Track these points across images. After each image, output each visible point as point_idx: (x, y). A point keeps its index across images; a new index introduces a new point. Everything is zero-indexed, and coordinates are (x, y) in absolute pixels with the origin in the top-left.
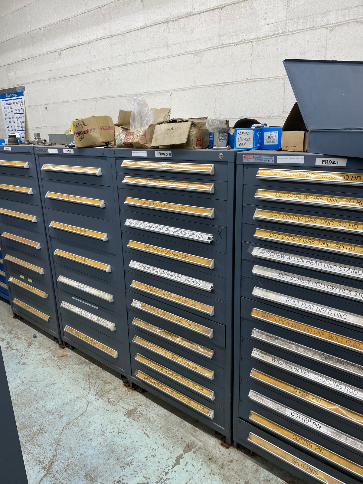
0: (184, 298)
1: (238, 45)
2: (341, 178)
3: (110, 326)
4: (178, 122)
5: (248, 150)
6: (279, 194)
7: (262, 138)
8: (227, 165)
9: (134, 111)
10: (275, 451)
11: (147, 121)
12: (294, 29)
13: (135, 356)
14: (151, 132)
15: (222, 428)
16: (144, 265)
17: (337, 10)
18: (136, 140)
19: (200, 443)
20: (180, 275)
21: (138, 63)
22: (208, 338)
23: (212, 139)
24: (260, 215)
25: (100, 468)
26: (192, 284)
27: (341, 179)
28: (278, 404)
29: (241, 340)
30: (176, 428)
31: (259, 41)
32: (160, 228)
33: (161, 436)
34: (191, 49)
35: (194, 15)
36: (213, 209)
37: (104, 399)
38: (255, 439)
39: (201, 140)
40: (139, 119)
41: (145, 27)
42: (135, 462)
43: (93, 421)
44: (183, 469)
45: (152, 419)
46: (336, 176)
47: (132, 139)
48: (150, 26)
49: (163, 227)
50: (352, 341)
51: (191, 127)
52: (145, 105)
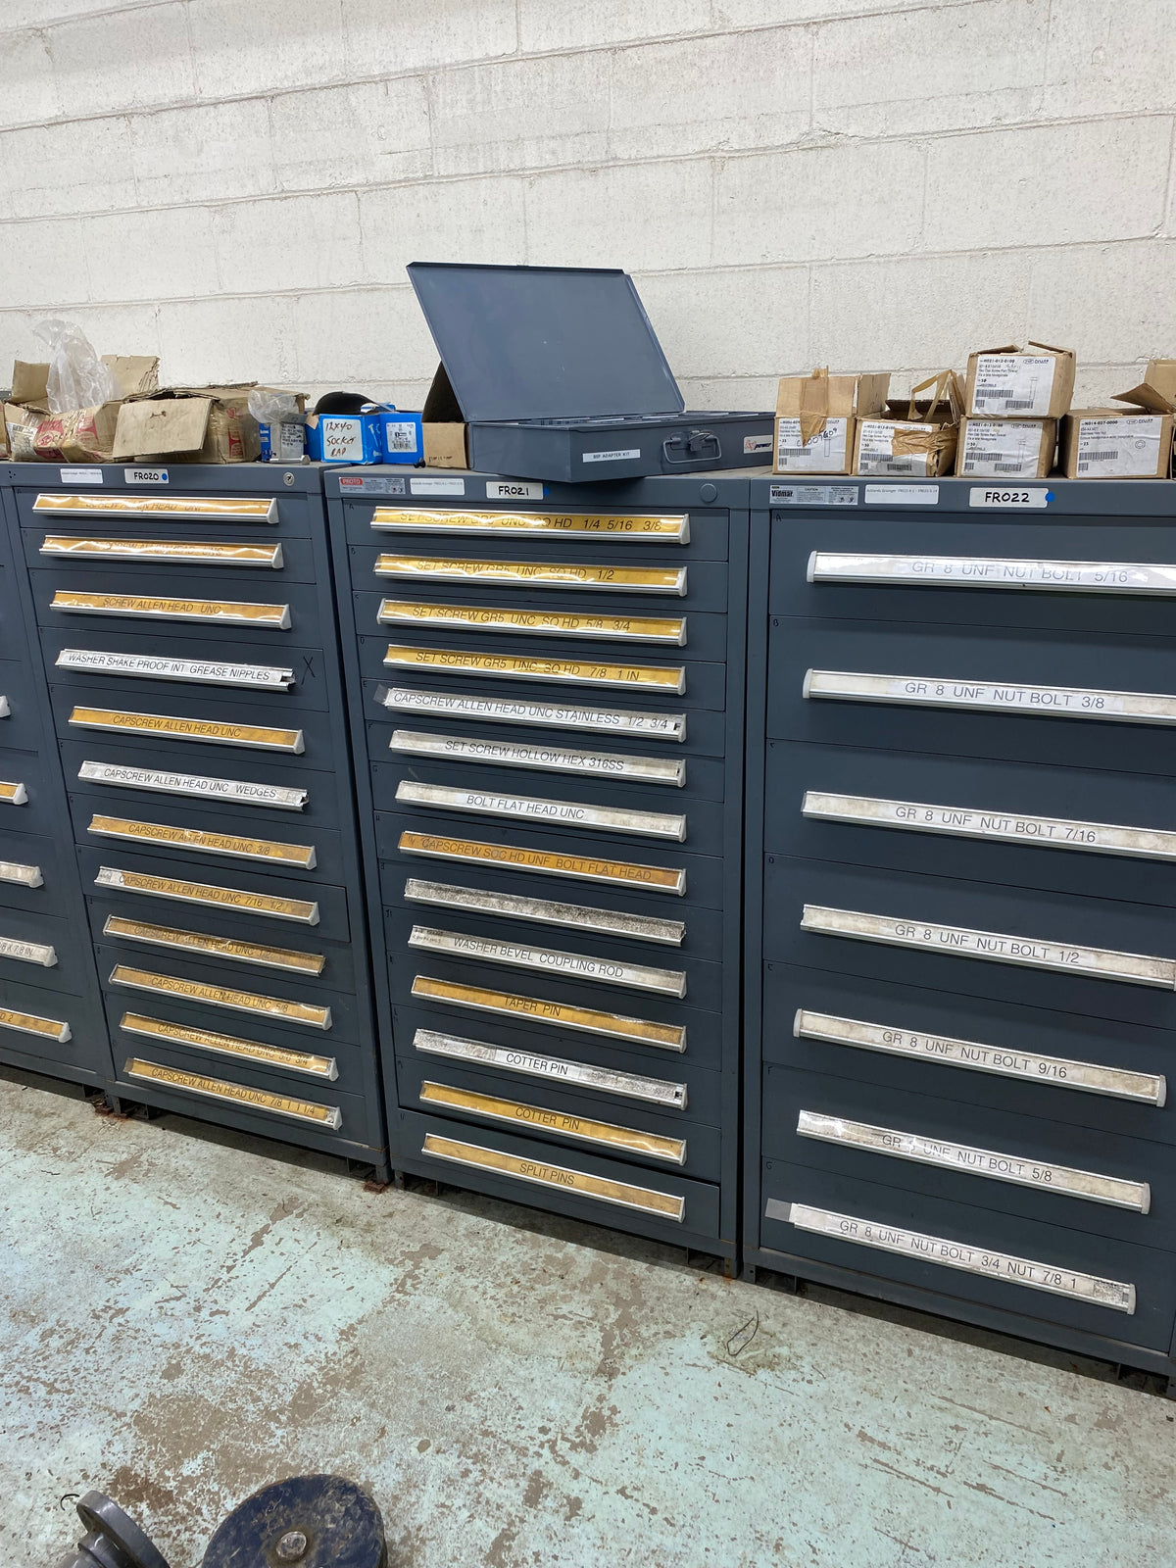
0: (237, 840)
1: (322, 197)
2: (543, 522)
3: (40, 953)
4: (178, 398)
5: (354, 464)
6: (424, 563)
7: (382, 436)
8: (306, 499)
9: (55, 366)
10: (484, 1159)
11: (95, 392)
12: (452, 171)
13: (120, 1019)
14: (108, 420)
15: (364, 1146)
16: (122, 769)
17: (540, 139)
18: (69, 442)
19: (313, 1196)
20: (221, 782)
21: (51, 218)
22: (305, 925)
23: (266, 438)
24: (393, 612)
25: (51, 1294)
26: (255, 798)
27: (543, 526)
28: (479, 1044)
29: (386, 913)
30: (248, 1177)
31: (372, 191)
32: (156, 665)
33: (210, 1200)
34: (204, 195)
35: (201, 106)
36: (286, 606)
37: (40, 1151)
38: (439, 1147)
39: (239, 441)
40: (73, 385)
41: (63, 123)
42: (145, 1263)
43: (15, 1205)
44: (273, 1252)
45: (182, 1172)
46: (527, 520)
47: (57, 438)
48: (78, 120)
49: (164, 662)
50: (600, 864)
51: (211, 411)
52: (86, 348)
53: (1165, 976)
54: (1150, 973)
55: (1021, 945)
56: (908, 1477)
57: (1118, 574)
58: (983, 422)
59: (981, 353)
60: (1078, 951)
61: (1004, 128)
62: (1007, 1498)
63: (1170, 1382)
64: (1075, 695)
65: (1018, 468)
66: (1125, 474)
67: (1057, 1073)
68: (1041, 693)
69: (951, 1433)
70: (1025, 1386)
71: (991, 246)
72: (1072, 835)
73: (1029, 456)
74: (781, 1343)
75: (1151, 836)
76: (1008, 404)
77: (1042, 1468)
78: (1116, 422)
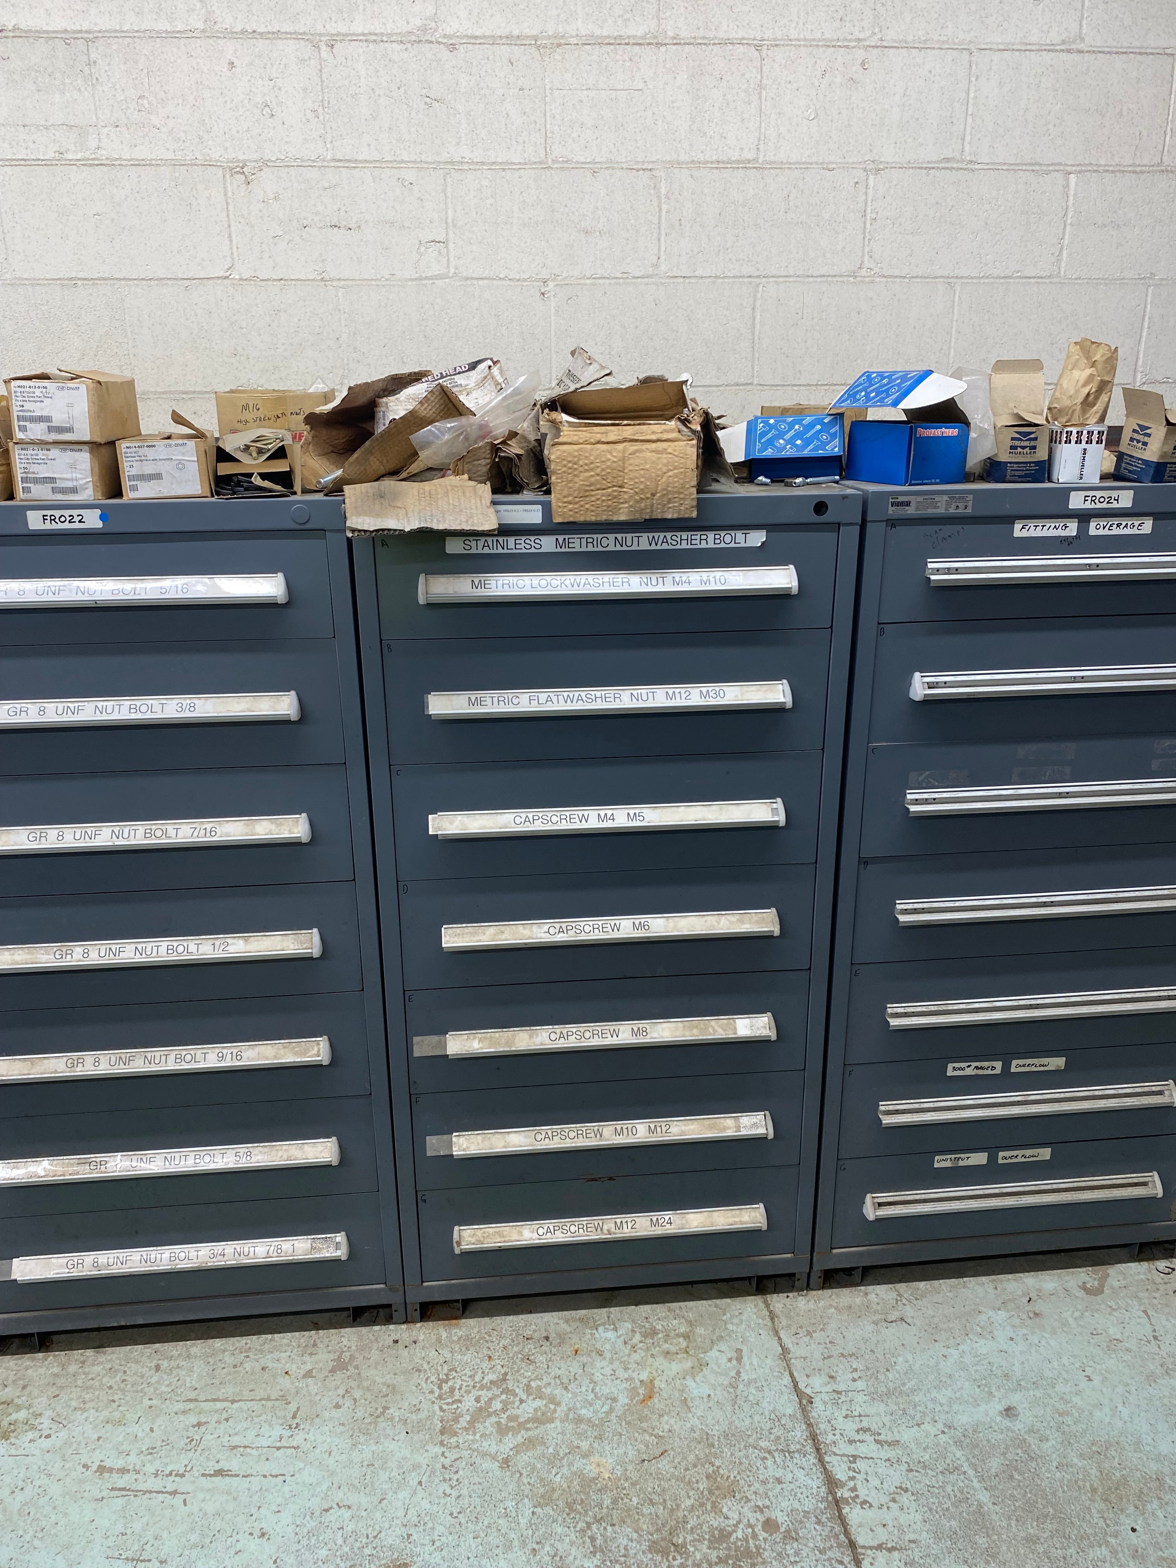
53: (304, 946)
54: (292, 947)
55: (175, 944)
56: (145, 1492)
57: (180, 587)
58: (31, 447)
59: (14, 379)
60: (228, 940)
61: (68, 162)
62: (242, 1473)
63: (394, 1308)
64: (169, 702)
65: (74, 490)
66: (173, 494)
67: (234, 1057)
68: (138, 703)
69: (192, 1432)
70: (268, 1360)
71: (79, 276)
72: (196, 834)
73: (82, 479)
74: (19, 1408)
75: (265, 823)
76: (50, 429)
77: (278, 1431)
78: (154, 446)
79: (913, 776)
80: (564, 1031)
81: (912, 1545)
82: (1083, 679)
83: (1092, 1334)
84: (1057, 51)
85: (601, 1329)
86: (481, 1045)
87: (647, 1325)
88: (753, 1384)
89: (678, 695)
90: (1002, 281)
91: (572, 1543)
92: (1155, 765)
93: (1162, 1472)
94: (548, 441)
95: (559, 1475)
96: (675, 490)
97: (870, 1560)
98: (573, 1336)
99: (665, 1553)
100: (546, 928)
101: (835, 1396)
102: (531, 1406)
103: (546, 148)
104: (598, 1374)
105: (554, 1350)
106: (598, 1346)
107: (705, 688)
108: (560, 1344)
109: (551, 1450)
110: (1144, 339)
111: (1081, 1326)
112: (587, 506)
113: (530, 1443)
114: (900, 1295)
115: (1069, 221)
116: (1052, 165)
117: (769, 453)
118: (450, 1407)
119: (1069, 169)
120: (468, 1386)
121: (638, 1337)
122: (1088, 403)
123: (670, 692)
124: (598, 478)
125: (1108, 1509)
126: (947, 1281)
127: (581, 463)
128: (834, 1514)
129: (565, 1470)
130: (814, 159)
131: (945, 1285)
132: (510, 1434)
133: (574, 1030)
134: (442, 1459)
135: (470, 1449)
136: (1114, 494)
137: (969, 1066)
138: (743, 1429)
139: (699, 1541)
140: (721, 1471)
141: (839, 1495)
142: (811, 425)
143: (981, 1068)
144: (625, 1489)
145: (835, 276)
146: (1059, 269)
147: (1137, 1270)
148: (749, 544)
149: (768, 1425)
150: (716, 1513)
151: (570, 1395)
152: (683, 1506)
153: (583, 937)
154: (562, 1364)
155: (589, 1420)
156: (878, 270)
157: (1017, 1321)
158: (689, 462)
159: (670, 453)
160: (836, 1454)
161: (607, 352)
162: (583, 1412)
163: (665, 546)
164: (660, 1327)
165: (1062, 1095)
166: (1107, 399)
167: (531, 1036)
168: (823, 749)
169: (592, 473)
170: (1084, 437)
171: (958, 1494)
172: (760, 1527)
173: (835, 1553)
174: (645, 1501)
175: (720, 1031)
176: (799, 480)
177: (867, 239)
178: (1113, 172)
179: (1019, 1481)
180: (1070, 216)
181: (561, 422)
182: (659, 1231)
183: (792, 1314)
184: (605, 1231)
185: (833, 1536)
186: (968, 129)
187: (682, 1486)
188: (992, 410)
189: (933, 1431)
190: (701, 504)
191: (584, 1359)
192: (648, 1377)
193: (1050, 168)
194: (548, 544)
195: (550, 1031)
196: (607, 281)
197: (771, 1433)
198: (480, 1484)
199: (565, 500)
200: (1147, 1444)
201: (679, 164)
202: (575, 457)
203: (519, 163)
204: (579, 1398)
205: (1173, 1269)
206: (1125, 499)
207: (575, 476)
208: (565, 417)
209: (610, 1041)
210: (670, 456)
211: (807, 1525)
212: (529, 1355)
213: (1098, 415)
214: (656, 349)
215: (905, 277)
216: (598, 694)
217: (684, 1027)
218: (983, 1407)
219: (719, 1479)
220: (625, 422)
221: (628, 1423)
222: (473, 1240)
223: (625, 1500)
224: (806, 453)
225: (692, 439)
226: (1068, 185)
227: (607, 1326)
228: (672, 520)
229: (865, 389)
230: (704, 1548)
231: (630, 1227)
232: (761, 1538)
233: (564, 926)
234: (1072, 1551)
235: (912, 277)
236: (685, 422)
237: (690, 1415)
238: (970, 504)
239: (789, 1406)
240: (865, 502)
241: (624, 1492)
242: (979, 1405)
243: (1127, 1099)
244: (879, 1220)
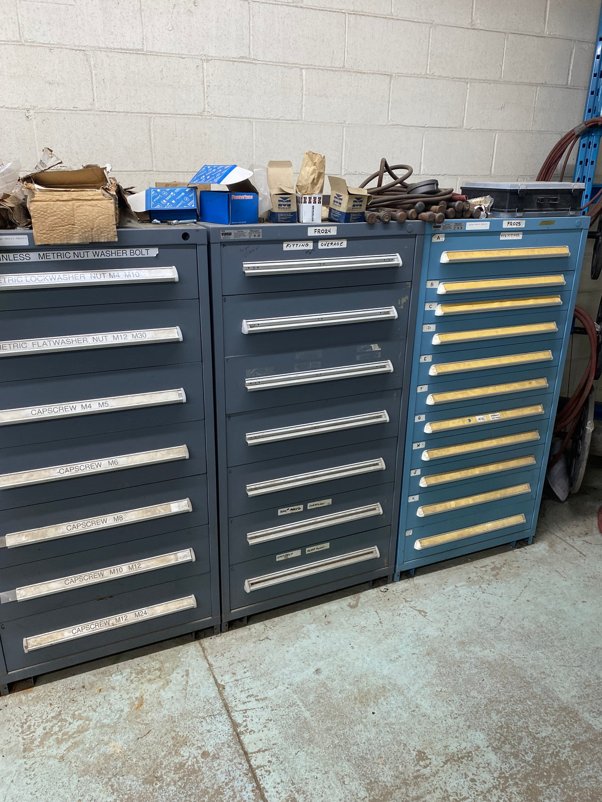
79: (248, 371)
80: (75, 524)
81: (274, 746)
82: (322, 319)
83: (353, 626)
84: (290, 6)
85: (113, 675)
86: (27, 538)
87: (139, 668)
88: (195, 686)
89: (120, 337)
90: (276, 121)
91: (100, 791)
92: (358, 358)
93: (385, 684)
94: (28, 200)
95: (93, 757)
96: (104, 226)
97: (255, 759)
98: (98, 682)
99: (151, 783)
100: (58, 470)
101: (236, 682)
102: (76, 724)
103: (20, 33)
104: (113, 699)
105: (88, 692)
106: (112, 685)
107: (135, 332)
108: (91, 688)
109: (87, 745)
110: (343, 153)
111: (349, 624)
112: (55, 235)
113: (76, 745)
114: (266, 626)
115: (304, 93)
116: (293, 64)
117: (158, 207)
118: (28, 736)
119: (302, 66)
120: (38, 723)
121: (134, 675)
122: (314, 183)
123: (116, 335)
124: (59, 220)
125: (362, 706)
126: (288, 615)
127: (48, 212)
128: (237, 741)
129: (96, 754)
130: (174, 52)
131: (287, 617)
132: (64, 742)
133: (81, 523)
134: (25, 766)
135: (41, 756)
136: (328, 228)
137: (288, 509)
138: (190, 709)
139: (169, 772)
140: (179, 734)
141: (239, 731)
142: (179, 193)
143: (294, 509)
144: (129, 755)
145: (191, 115)
146: (302, 116)
147: (372, 593)
148: (149, 255)
149: (203, 704)
150: (177, 755)
151: (97, 714)
152: (160, 756)
153: (80, 473)
154: (93, 699)
155: (108, 725)
156: (213, 113)
157: (320, 627)
158: (110, 212)
159: (100, 207)
160: (237, 711)
161: (69, 151)
162: (105, 721)
163: (103, 257)
164: (145, 668)
165: (332, 517)
166: (322, 182)
167: (56, 530)
168: (202, 361)
169: (56, 217)
170: (312, 200)
171: (295, 716)
172: (200, 757)
173: (238, 760)
174: (140, 759)
175: (162, 511)
176: (174, 222)
177: (206, 96)
178: (322, 70)
179: (323, 703)
180: (304, 90)
181: (34, 189)
182: (140, 619)
183: (213, 646)
184: (111, 624)
185: (237, 752)
186: (251, 43)
187: (159, 746)
188: (269, 186)
189: (283, 688)
190: (119, 234)
191: (105, 693)
192: (140, 695)
193: (293, 65)
194: (34, 257)
195: (67, 525)
196: (65, 112)
197: (204, 708)
198: (47, 773)
199: (41, 232)
200: (378, 672)
201: (99, 48)
202: (45, 208)
203: (5, 41)
204: (102, 714)
205: (388, 589)
206: (333, 231)
207: (46, 219)
208: (36, 186)
209: (102, 525)
210: (100, 208)
211: (224, 750)
212: (74, 698)
213: (319, 189)
214: (97, 150)
215: (227, 117)
216: (74, 339)
217: (143, 512)
218: (306, 671)
219: (178, 738)
220: (73, 190)
221: (130, 721)
222: (35, 644)
223: (129, 761)
224: (178, 207)
225: (111, 199)
226: (302, 75)
227: (117, 673)
228: (104, 242)
229: (204, 174)
230: (172, 775)
231: (124, 619)
232: (201, 762)
233: (68, 468)
234: (347, 730)
235: (231, 117)
236: (106, 190)
237: (163, 709)
238: (261, 234)
239: (213, 692)
240: (208, 233)
241: (129, 757)
242: (304, 671)
243: (361, 514)
244: (252, 592)
